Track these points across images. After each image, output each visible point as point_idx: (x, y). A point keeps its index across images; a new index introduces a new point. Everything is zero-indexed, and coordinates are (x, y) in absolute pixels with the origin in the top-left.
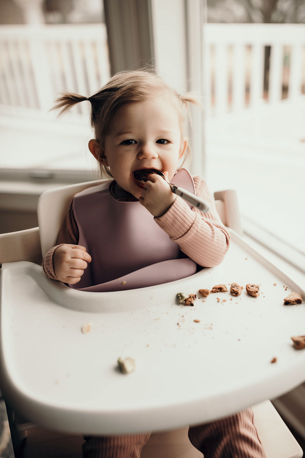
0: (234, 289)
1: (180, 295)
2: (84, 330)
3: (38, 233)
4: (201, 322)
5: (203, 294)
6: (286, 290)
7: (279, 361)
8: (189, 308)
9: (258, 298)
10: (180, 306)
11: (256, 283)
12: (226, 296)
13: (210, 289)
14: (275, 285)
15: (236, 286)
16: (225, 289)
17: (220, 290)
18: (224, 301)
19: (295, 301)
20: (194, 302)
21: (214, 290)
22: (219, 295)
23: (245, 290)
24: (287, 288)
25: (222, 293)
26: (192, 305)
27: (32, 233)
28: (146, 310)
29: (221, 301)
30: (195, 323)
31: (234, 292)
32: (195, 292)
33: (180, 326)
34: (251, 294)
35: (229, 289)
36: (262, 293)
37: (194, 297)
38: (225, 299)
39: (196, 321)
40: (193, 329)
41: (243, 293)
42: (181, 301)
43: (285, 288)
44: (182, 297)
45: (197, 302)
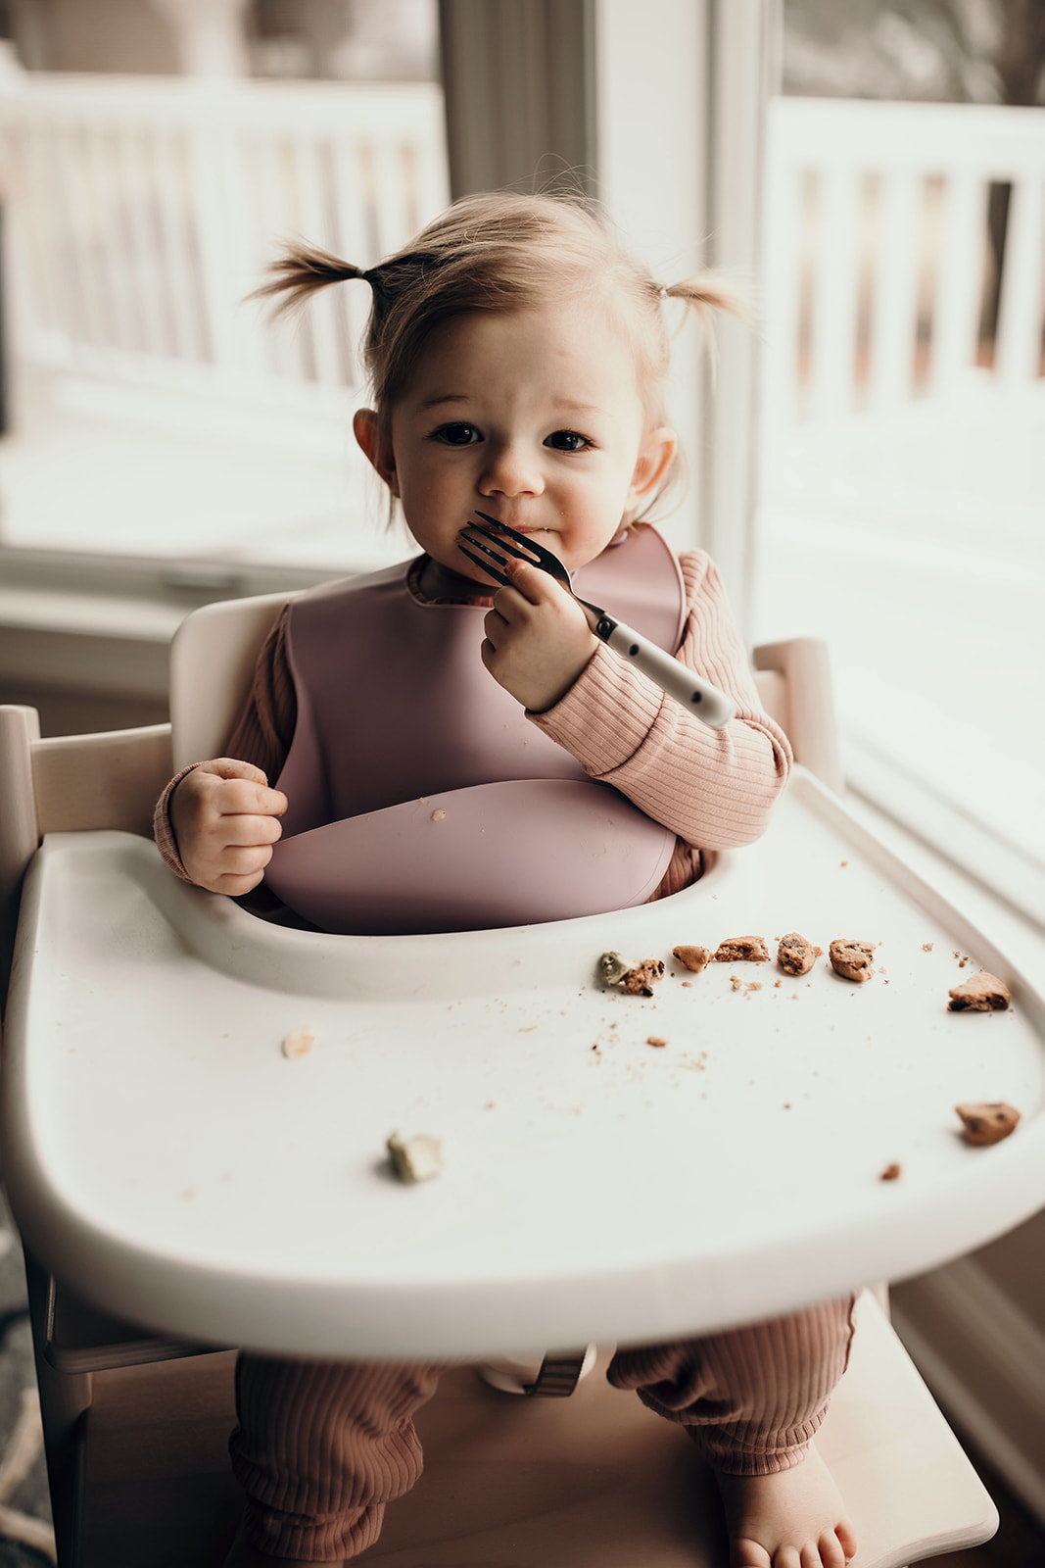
0: (789, 951)
1: (611, 959)
2: (290, 1049)
3: (166, 744)
4: (668, 1046)
5: (687, 961)
6: (962, 965)
7: (906, 1175)
8: (637, 1002)
9: (865, 985)
10: (609, 995)
11: (864, 939)
12: (763, 973)
13: (713, 949)
14: (928, 948)
15: (796, 942)
16: (760, 952)
17: (745, 952)
18: (754, 987)
19: (984, 999)
20: (655, 986)
21: (726, 951)
22: (741, 969)
23: (826, 959)
24: (965, 959)
25: (751, 965)
26: (647, 993)
27: (145, 742)
28: (496, 1000)
29: (743, 987)
30: (650, 1048)
31: (789, 963)
32: (661, 953)
33: (599, 1054)
34: (845, 971)
35: (773, 953)
36: (882, 971)
37: (657, 969)
38: (757, 981)
39: (655, 1044)
40: (643, 1065)
41: (818, 967)
42: (613, 979)
43: (961, 958)
44: (617, 965)
45: (664, 986)
